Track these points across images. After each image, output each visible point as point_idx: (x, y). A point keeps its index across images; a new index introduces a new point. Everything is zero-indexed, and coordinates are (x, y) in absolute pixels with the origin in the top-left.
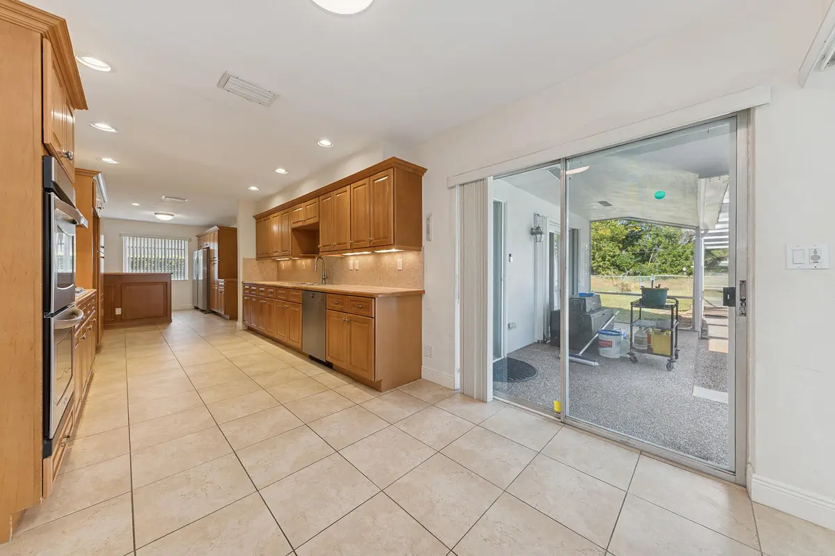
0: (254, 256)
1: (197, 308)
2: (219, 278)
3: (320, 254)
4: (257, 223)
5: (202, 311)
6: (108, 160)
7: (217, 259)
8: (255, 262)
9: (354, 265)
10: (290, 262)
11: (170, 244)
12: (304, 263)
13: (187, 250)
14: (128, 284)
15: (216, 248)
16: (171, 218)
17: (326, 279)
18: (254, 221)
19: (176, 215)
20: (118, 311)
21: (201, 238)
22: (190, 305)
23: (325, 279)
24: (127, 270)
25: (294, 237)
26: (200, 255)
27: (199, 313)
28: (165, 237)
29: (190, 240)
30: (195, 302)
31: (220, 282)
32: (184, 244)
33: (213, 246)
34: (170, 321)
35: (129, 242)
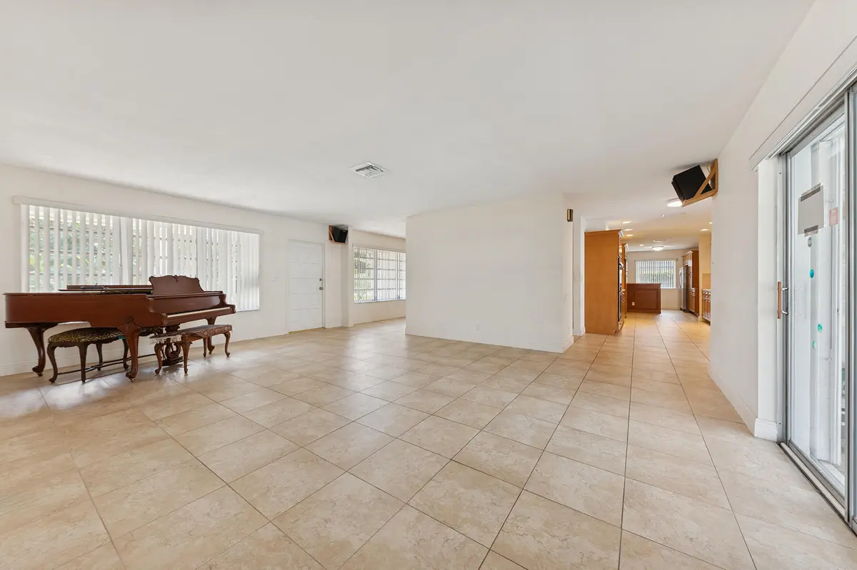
1: (681, 309)
2: (692, 287)
5: (684, 311)
7: (691, 273)
11: (664, 264)
13: (675, 267)
15: (691, 265)
16: (662, 248)
19: (665, 247)
20: (633, 304)
21: (684, 257)
22: (677, 307)
26: (682, 271)
27: (681, 312)
28: (662, 260)
29: (677, 260)
30: (680, 304)
31: (693, 290)
32: (673, 263)
33: (690, 263)
34: (660, 313)
35: (638, 265)
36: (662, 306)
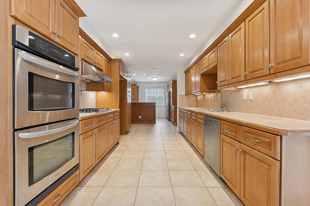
0: (184, 93)
1: (166, 118)
2: (172, 105)
3: (218, 88)
4: (186, 75)
6: (127, 54)
7: (172, 96)
8: (185, 97)
9: (248, 96)
10: (202, 96)
12: (209, 96)
13: (164, 92)
14: (143, 107)
16: (156, 79)
17: (224, 107)
18: (184, 74)
19: (159, 78)
20: (140, 117)
21: (168, 86)
22: (164, 116)
23: (222, 107)
24: (146, 101)
25: (202, 79)
26: (167, 94)
27: (167, 120)
28: (157, 88)
29: (165, 88)
30: (166, 115)
31: (173, 107)
32: (163, 90)
33: (171, 90)
34: (155, 123)
35: (146, 90)
36: (156, 116)
